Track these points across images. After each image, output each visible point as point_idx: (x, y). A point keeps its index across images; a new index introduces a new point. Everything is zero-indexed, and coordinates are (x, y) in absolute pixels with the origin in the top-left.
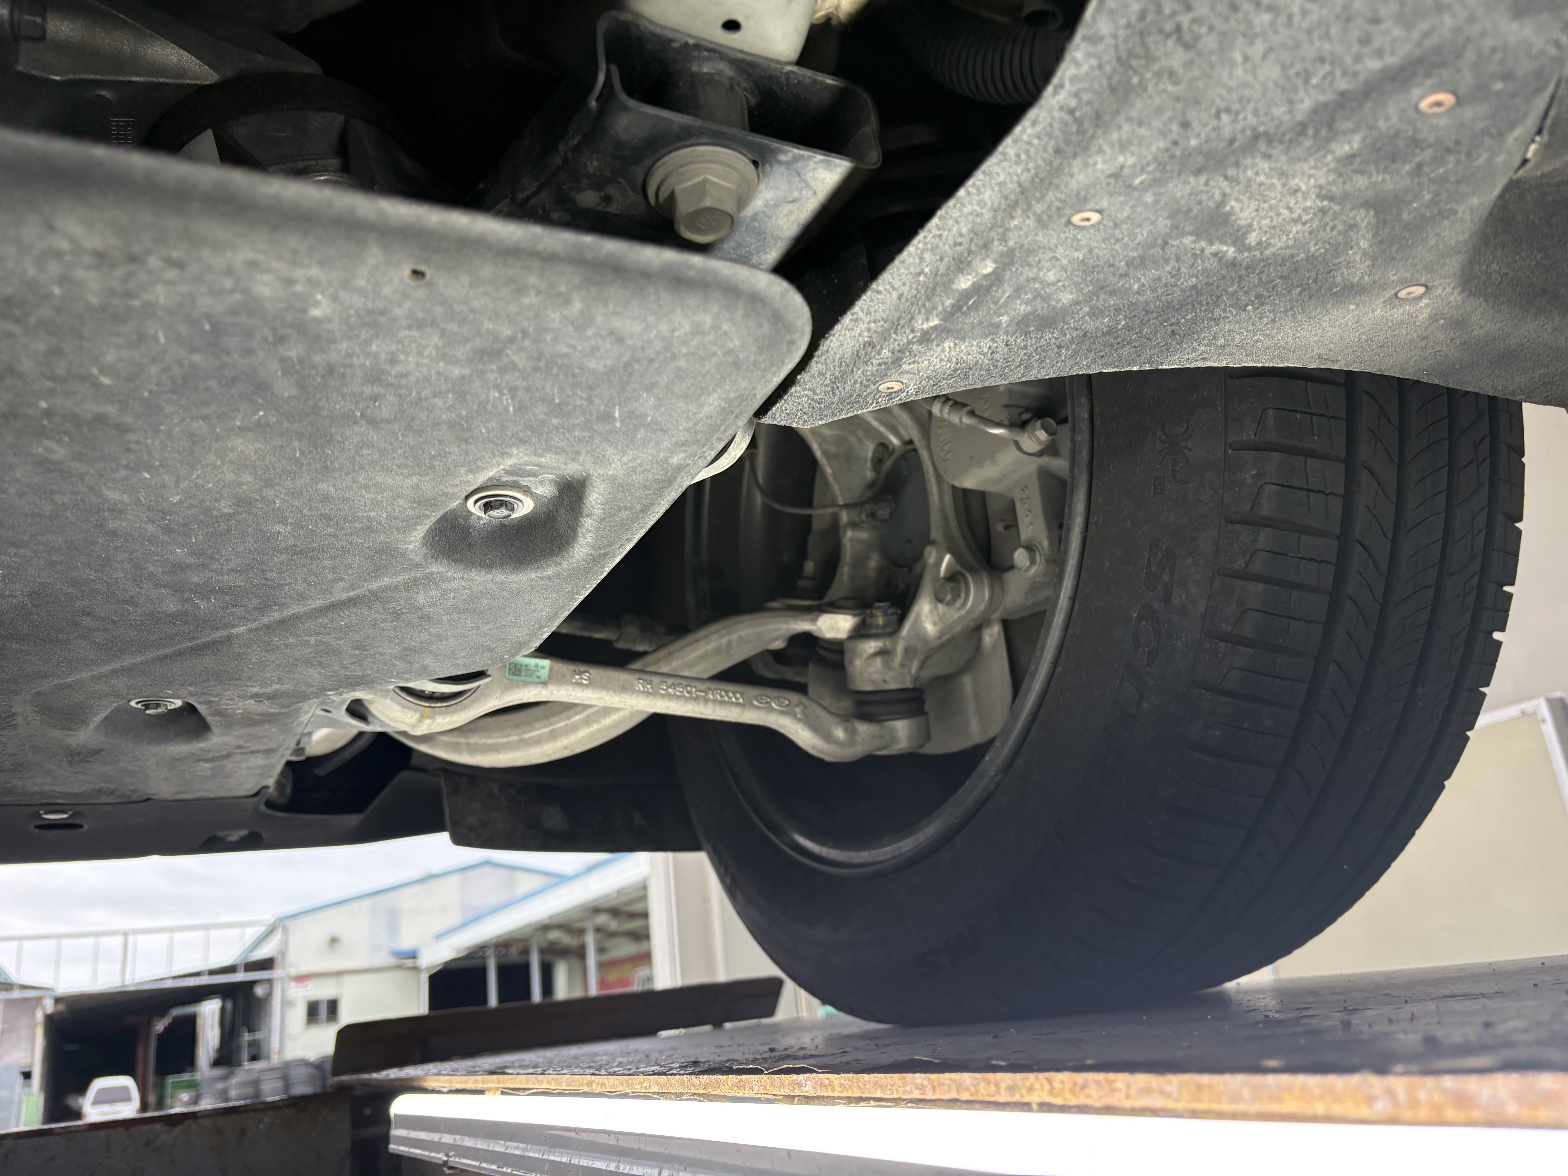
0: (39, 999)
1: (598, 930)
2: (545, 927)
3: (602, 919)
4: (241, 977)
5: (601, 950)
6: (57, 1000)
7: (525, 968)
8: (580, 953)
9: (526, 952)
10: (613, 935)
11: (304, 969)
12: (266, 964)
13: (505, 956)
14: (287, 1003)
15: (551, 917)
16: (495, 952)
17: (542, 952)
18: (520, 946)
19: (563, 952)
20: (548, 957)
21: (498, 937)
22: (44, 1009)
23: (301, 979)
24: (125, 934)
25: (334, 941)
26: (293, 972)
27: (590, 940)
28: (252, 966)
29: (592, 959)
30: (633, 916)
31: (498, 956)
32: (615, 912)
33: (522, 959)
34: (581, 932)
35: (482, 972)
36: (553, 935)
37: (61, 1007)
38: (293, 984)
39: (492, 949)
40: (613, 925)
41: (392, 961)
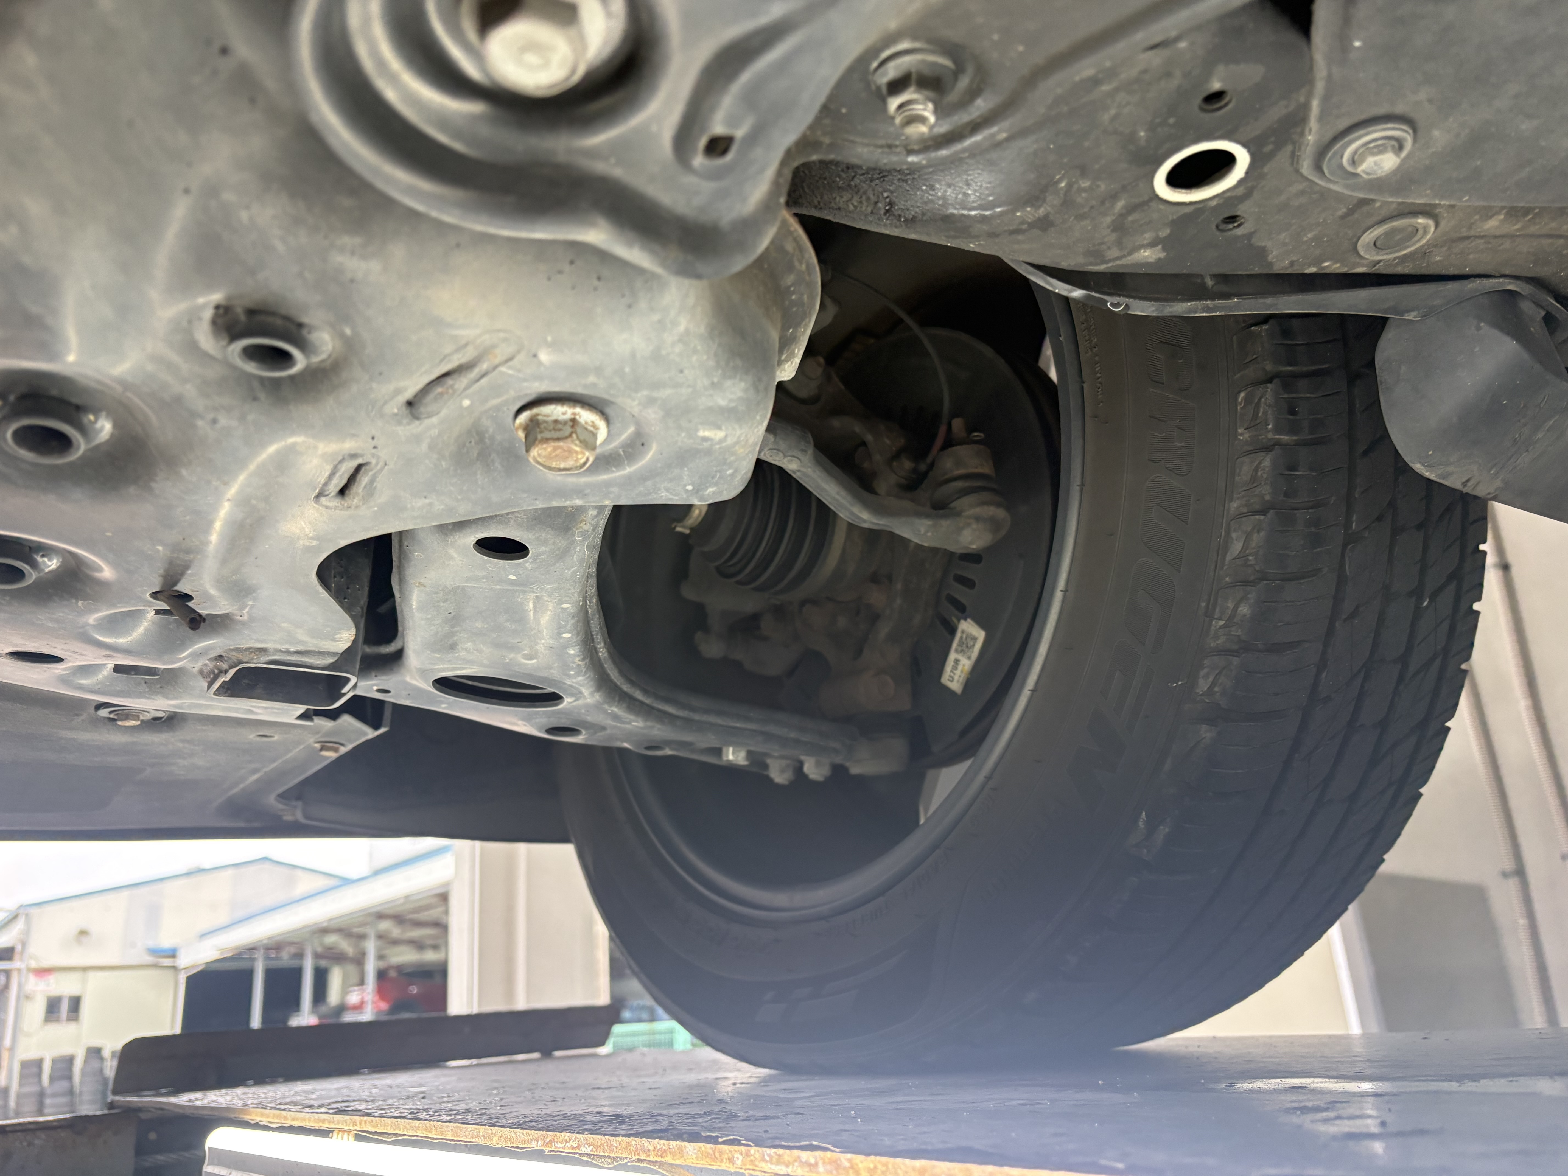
2: (324, 931)
3: (385, 925)
5: (380, 957)
7: (297, 973)
8: (359, 960)
9: (300, 955)
10: (395, 942)
11: (47, 962)
12: (5, 954)
13: (275, 958)
14: (24, 997)
15: (331, 920)
16: (265, 954)
17: (317, 956)
18: (292, 950)
19: (339, 958)
20: (323, 963)
21: (269, 938)
23: (42, 972)
25: (83, 933)
26: (33, 964)
27: (371, 947)
29: (370, 966)
31: (267, 958)
32: (399, 919)
33: (294, 963)
34: (362, 937)
35: (249, 975)
36: (331, 939)
38: (33, 977)
39: (262, 951)
40: (397, 932)
41: (149, 959)
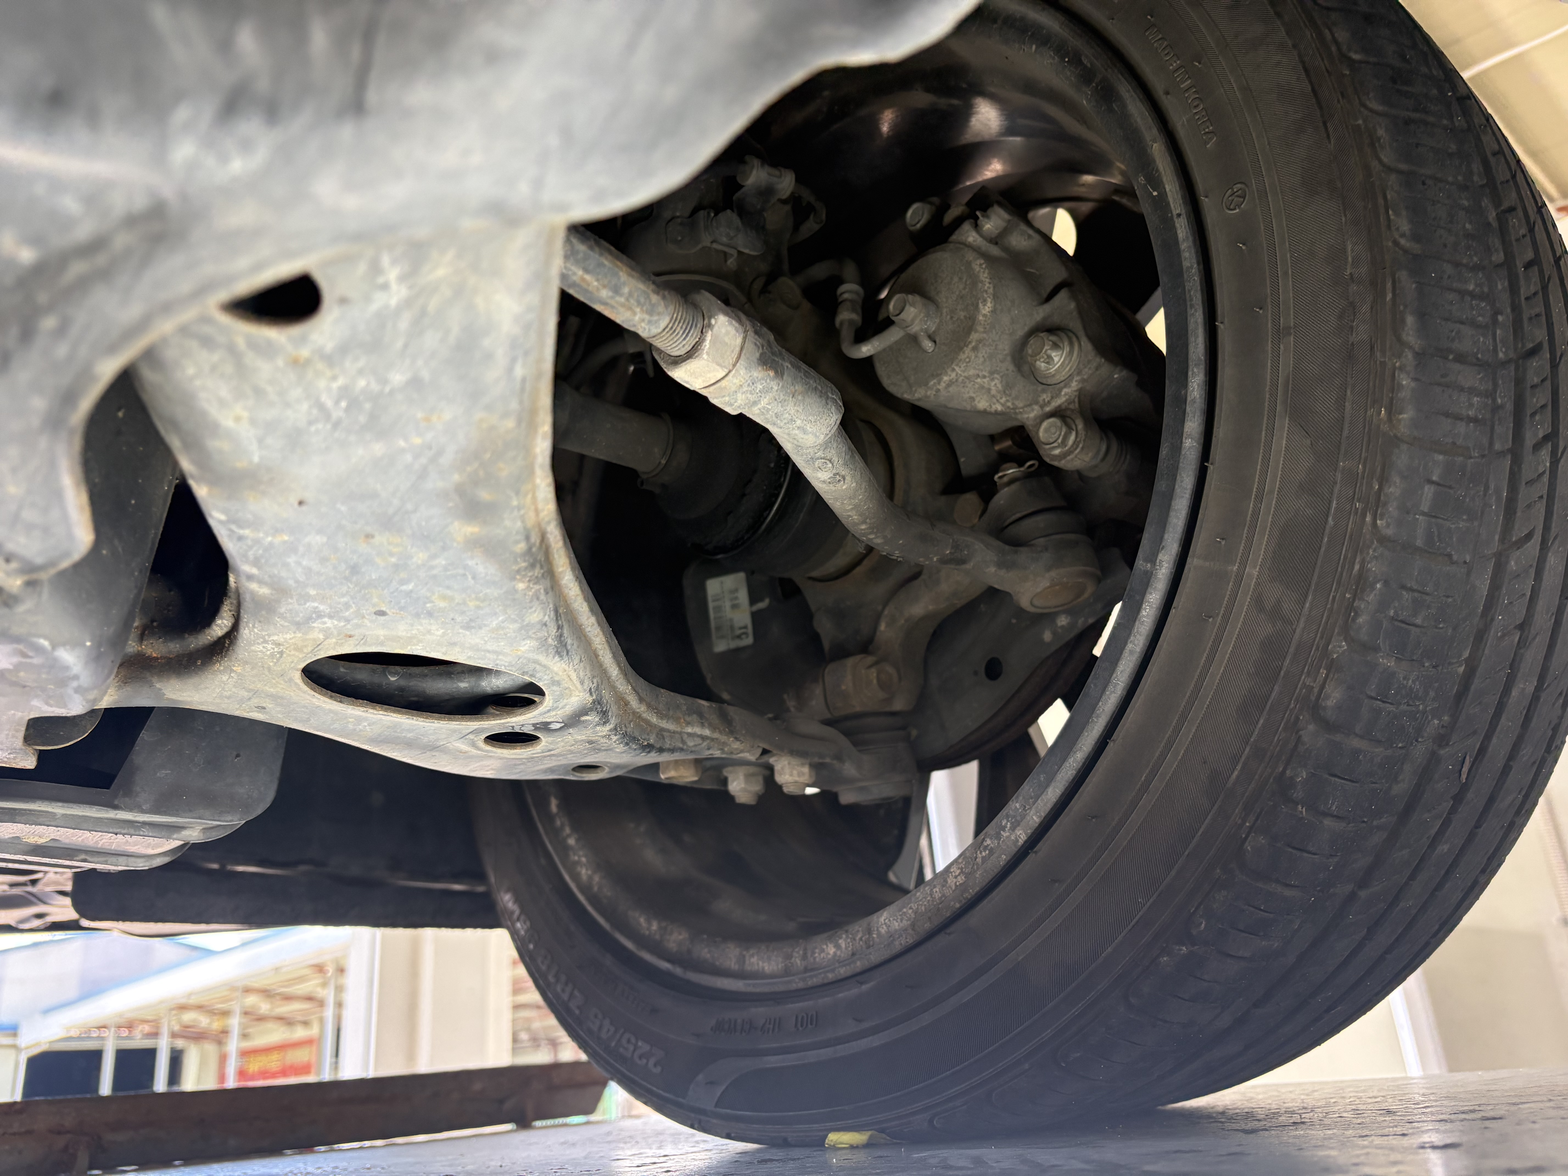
1: (246, 1013)
2: (183, 1008)
3: (251, 1000)
5: (245, 1036)
7: (151, 1054)
8: (220, 1037)
9: (155, 1035)
10: (261, 1019)
13: (127, 1038)
15: (190, 995)
16: (116, 1032)
17: (174, 1035)
18: (147, 1028)
19: (199, 1036)
20: (180, 1043)
21: (121, 1015)
27: (235, 1023)
29: (233, 1046)
30: (288, 998)
31: (119, 1038)
32: (267, 993)
33: (147, 1044)
34: (226, 1014)
35: (96, 1056)
36: (190, 1016)
39: (113, 1030)
40: (265, 1007)
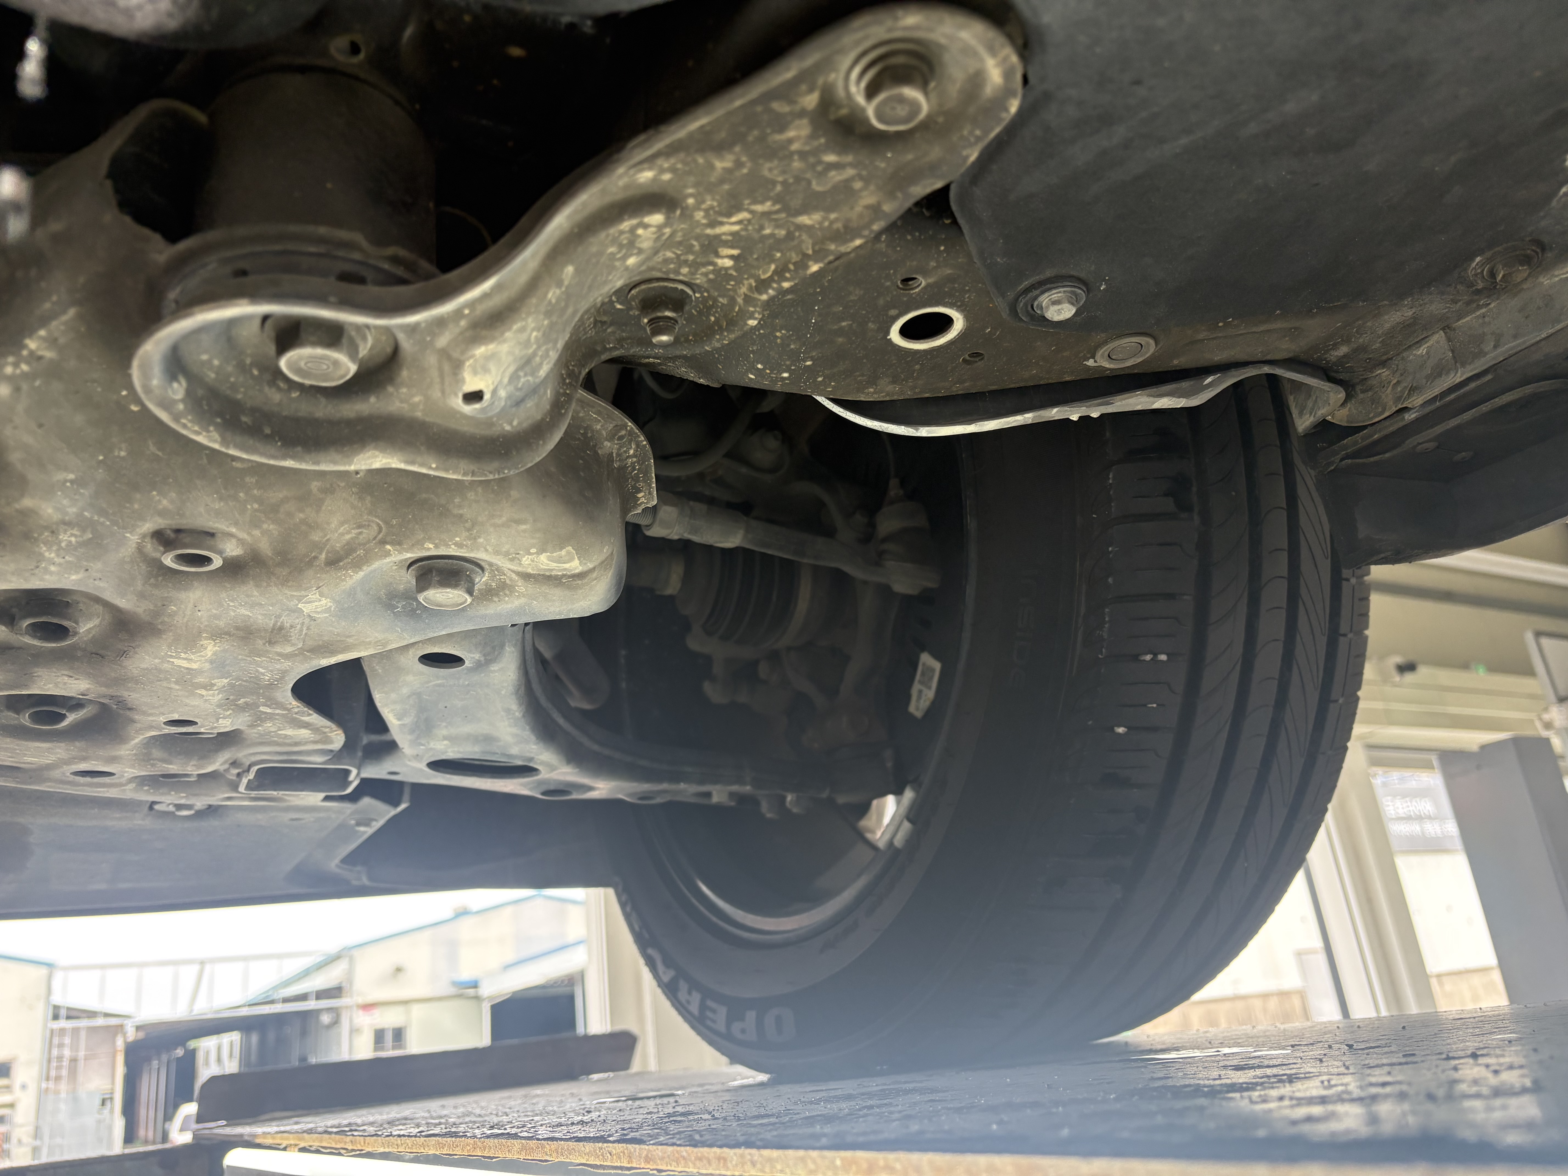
0: (121, 1026)
4: (311, 1004)
6: (138, 1028)
11: (371, 998)
12: (335, 992)
14: (354, 1031)
22: (124, 1034)
23: (367, 1007)
24: (202, 963)
25: (399, 970)
26: (360, 1000)
28: (321, 995)
37: (141, 1035)
38: (361, 1012)
41: (454, 991)
